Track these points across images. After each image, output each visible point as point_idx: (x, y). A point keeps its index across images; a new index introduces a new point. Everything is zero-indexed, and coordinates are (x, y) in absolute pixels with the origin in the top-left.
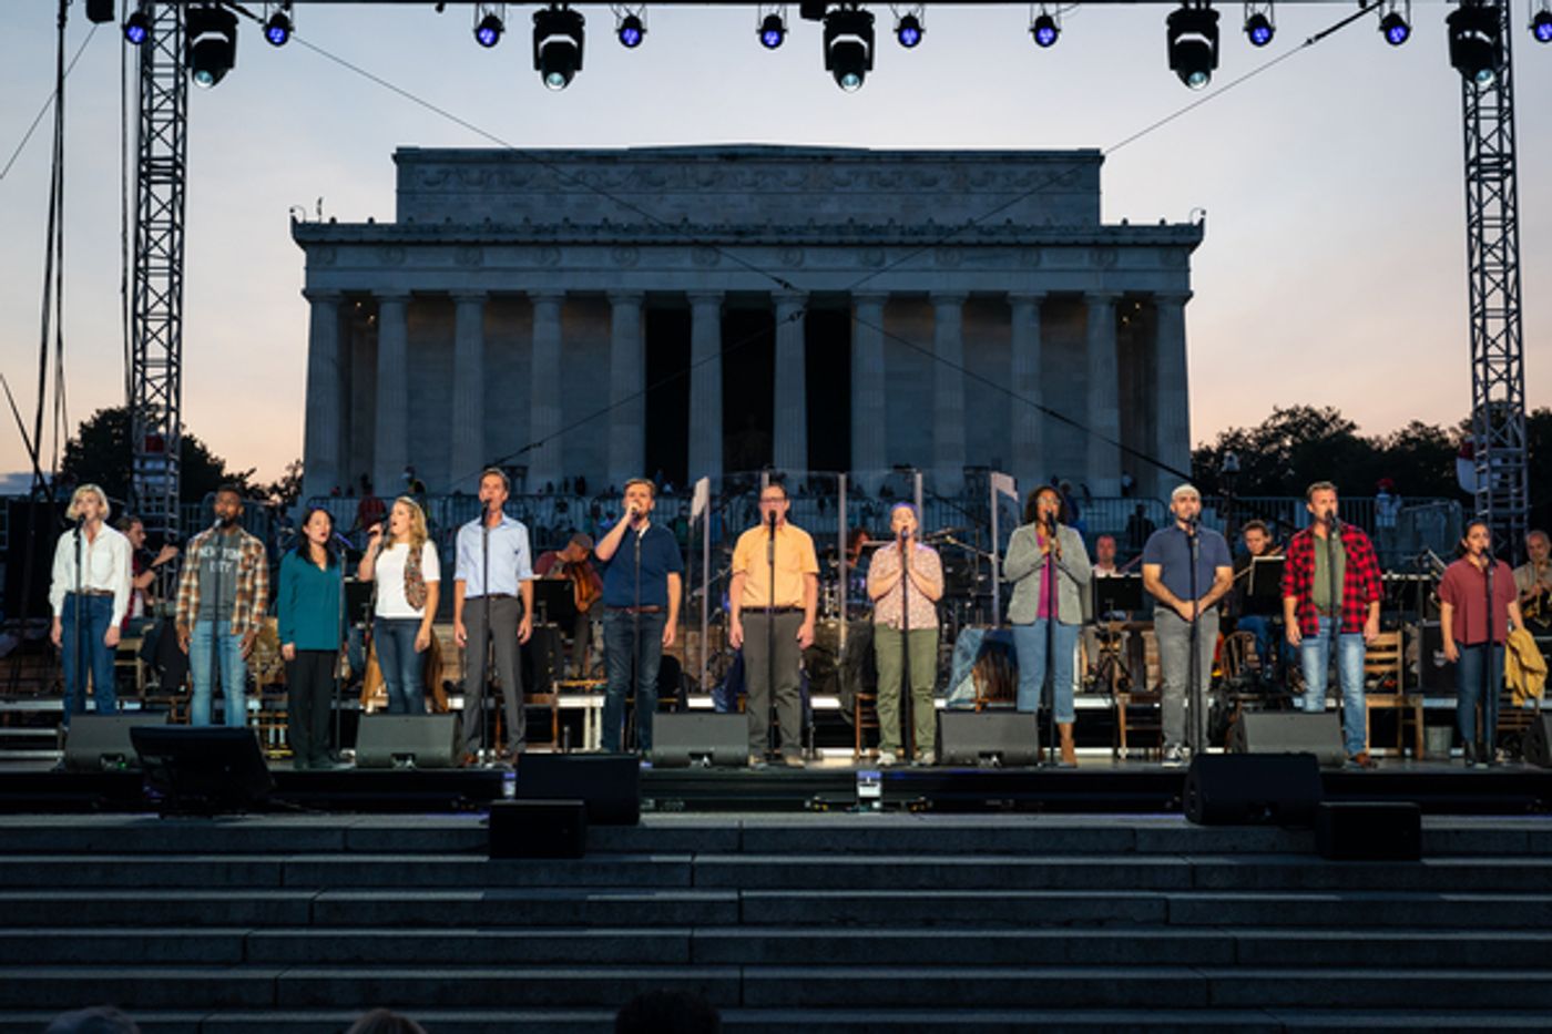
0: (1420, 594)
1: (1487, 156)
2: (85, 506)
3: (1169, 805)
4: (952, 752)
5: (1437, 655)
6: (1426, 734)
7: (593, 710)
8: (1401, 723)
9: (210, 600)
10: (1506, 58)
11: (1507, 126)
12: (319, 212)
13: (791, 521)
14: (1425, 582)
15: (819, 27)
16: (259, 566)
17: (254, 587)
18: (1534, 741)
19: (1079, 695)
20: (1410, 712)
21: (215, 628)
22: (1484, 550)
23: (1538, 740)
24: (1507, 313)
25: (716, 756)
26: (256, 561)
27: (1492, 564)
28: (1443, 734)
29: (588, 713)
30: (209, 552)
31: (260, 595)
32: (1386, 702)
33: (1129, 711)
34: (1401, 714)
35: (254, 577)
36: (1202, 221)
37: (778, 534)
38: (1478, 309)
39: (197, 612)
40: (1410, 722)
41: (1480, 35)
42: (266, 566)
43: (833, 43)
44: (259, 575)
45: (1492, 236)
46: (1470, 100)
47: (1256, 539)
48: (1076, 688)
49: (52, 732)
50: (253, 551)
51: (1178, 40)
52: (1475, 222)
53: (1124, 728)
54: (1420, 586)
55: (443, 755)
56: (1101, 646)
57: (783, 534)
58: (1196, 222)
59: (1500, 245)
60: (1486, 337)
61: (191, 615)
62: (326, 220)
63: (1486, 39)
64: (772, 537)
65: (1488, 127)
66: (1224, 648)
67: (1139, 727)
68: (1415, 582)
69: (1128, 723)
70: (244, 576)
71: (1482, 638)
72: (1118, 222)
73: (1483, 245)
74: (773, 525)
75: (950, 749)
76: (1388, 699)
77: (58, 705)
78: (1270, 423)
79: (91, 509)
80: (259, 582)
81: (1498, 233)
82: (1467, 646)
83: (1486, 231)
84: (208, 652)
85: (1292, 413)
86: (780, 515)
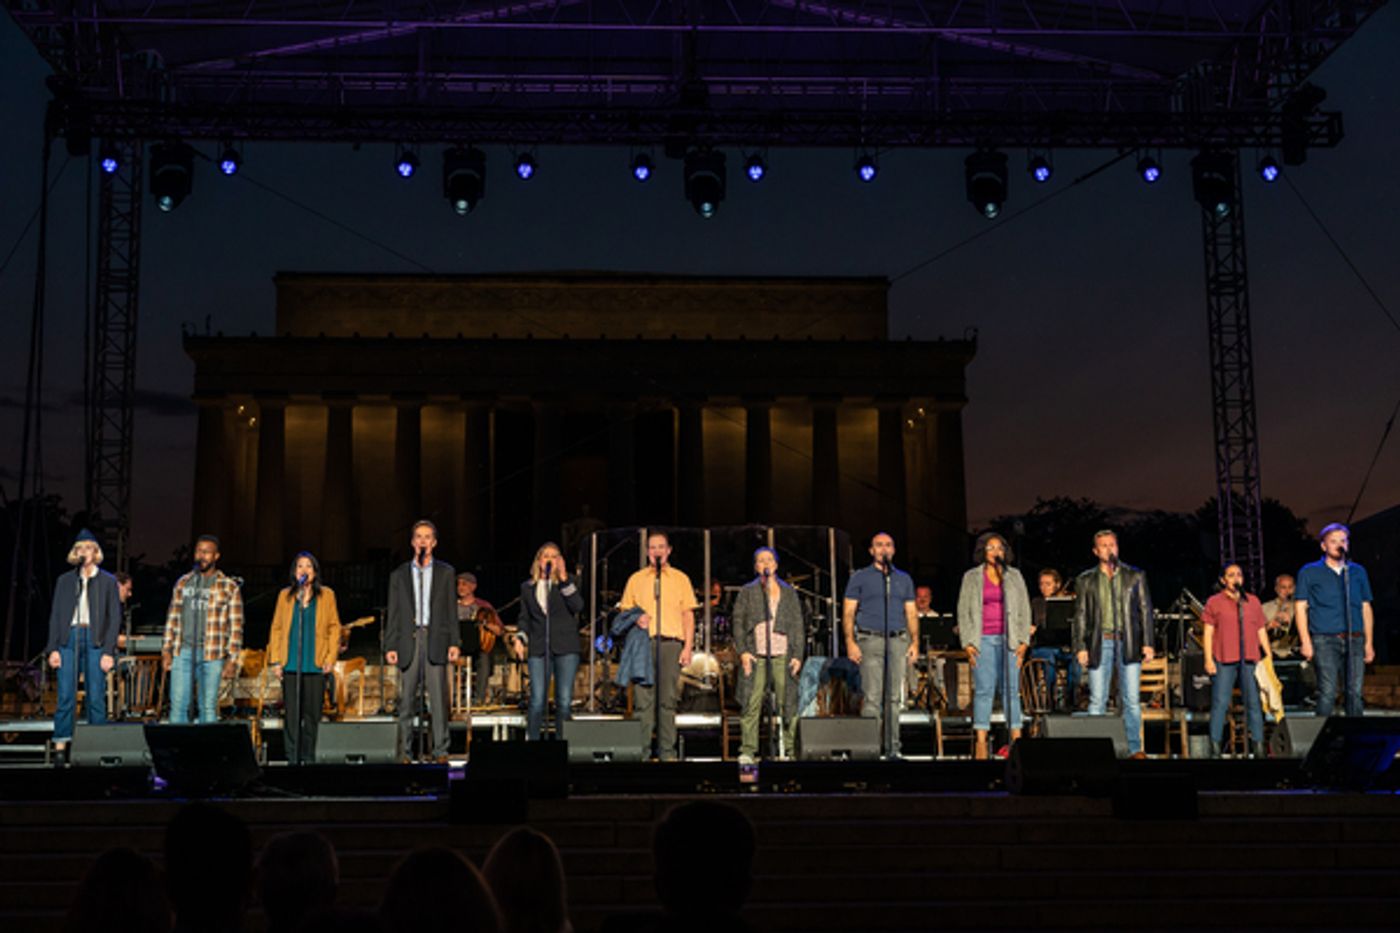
0: (1182, 628)
1: (1224, 275)
2: (84, 552)
3: (991, 786)
4: (810, 751)
5: (1196, 679)
6: (1189, 742)
7: (500, 727)
8: (1168, 733)
9: (190, 631)
10: (1237, 195)
11: (1239, 251)
12: (208, 327)
13: (672, 565)
14: (1186, 621)
15: (680, 164)
16: (233, 603)
17: (228, 622)
18: (1279, 739)
19: (903, 712)
20: (1176, 726)
21: (194, 654)
22: (1236, 585)
23: (1283, 738)
24: (1244, 403)
25: (615, 756)
26: (230, 598)
27: (1243, 597)
28: (1203, 741)
29: (496, 730)
30: (190, 592)
31: (234, 628)
32: (1157, 715)
33: (945, 726)
34: (1168, 726)
35: (228, 611)
36: (974, 339)
37: (663, 576)
38: (1220, 400)
39: (182, 640)
40: (1176, 732)
41: (1216, 175)
42: (240, 603)
43: (692, 177)
44: (232, 610)
45: (1229, 340)
46: (1209, 230)
47: (1048, 583)
48: (902, 706)
49: (41, 748)
50: (227, 589)
51: (974, 178)
52: (1215, 328)
53: (941, 738)
54: (1182, 622)
55: (389, 755)
56: (920, 675)
57: (667, 575)
58: (969, 338)
59: (1236, 347)
60: (1226, 423)
61: (177, 643)
62: (213, 333)
63: (1222, 178)
64: (658, 576)
65: (1224, 252)
66: (1024, 672)
67: (952, 737)
68: (1177, 621)
69: (944, 734)
70: (218, 611)
71: (1236, 658)
72: (903, 338)
73: (1222, 347)
74: (659, 567)
75: (808, 748)
76: (1159, 713)
77: (50, 726)
78: (1035, 512)
79: (89, 555)
80: (233, 616)
81: (1234, 338)
82: (1225, 664)
83: (1224, 336)
84: (188, 675)
85: (1052, 503)
86: (664, 560)
